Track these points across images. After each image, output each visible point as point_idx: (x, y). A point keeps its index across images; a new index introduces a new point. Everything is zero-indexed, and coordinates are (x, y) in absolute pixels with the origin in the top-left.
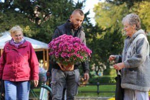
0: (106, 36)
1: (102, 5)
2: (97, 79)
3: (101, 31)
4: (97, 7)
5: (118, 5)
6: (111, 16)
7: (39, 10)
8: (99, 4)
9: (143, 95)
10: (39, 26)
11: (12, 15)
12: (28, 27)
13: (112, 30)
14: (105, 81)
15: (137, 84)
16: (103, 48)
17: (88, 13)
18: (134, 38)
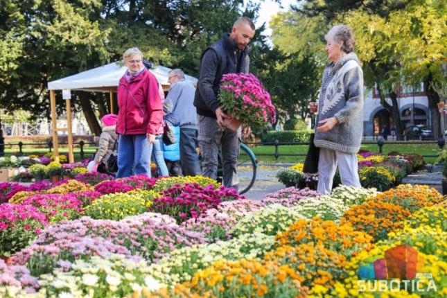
0: (290, 66)
1: (284, 16)
2: (275, 136)
3: (282, 59)
4: (276, 20)
5: (310, 16)
6: (298, 35)
7: (184, 23)
8: (279, 14)
9: (348, 158)
10: (183, 49)
11: (141, 31)
12: (166, 51)
13: (300, 58)
14: (287, 139)
15: (339, 141)
16: (286, 86)
17: (262, 29)
18: (340, 66)
